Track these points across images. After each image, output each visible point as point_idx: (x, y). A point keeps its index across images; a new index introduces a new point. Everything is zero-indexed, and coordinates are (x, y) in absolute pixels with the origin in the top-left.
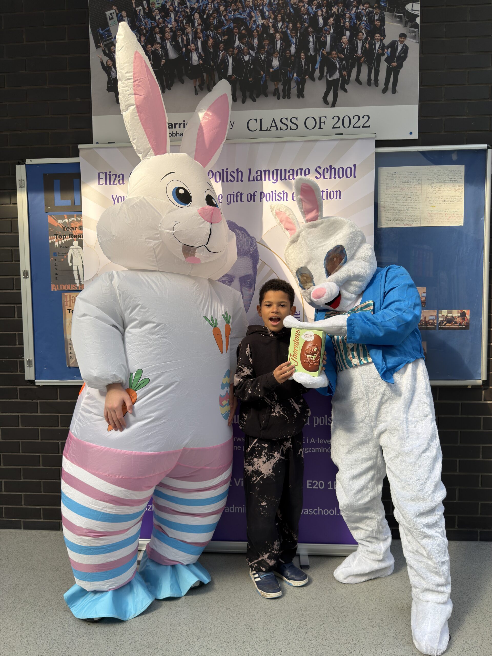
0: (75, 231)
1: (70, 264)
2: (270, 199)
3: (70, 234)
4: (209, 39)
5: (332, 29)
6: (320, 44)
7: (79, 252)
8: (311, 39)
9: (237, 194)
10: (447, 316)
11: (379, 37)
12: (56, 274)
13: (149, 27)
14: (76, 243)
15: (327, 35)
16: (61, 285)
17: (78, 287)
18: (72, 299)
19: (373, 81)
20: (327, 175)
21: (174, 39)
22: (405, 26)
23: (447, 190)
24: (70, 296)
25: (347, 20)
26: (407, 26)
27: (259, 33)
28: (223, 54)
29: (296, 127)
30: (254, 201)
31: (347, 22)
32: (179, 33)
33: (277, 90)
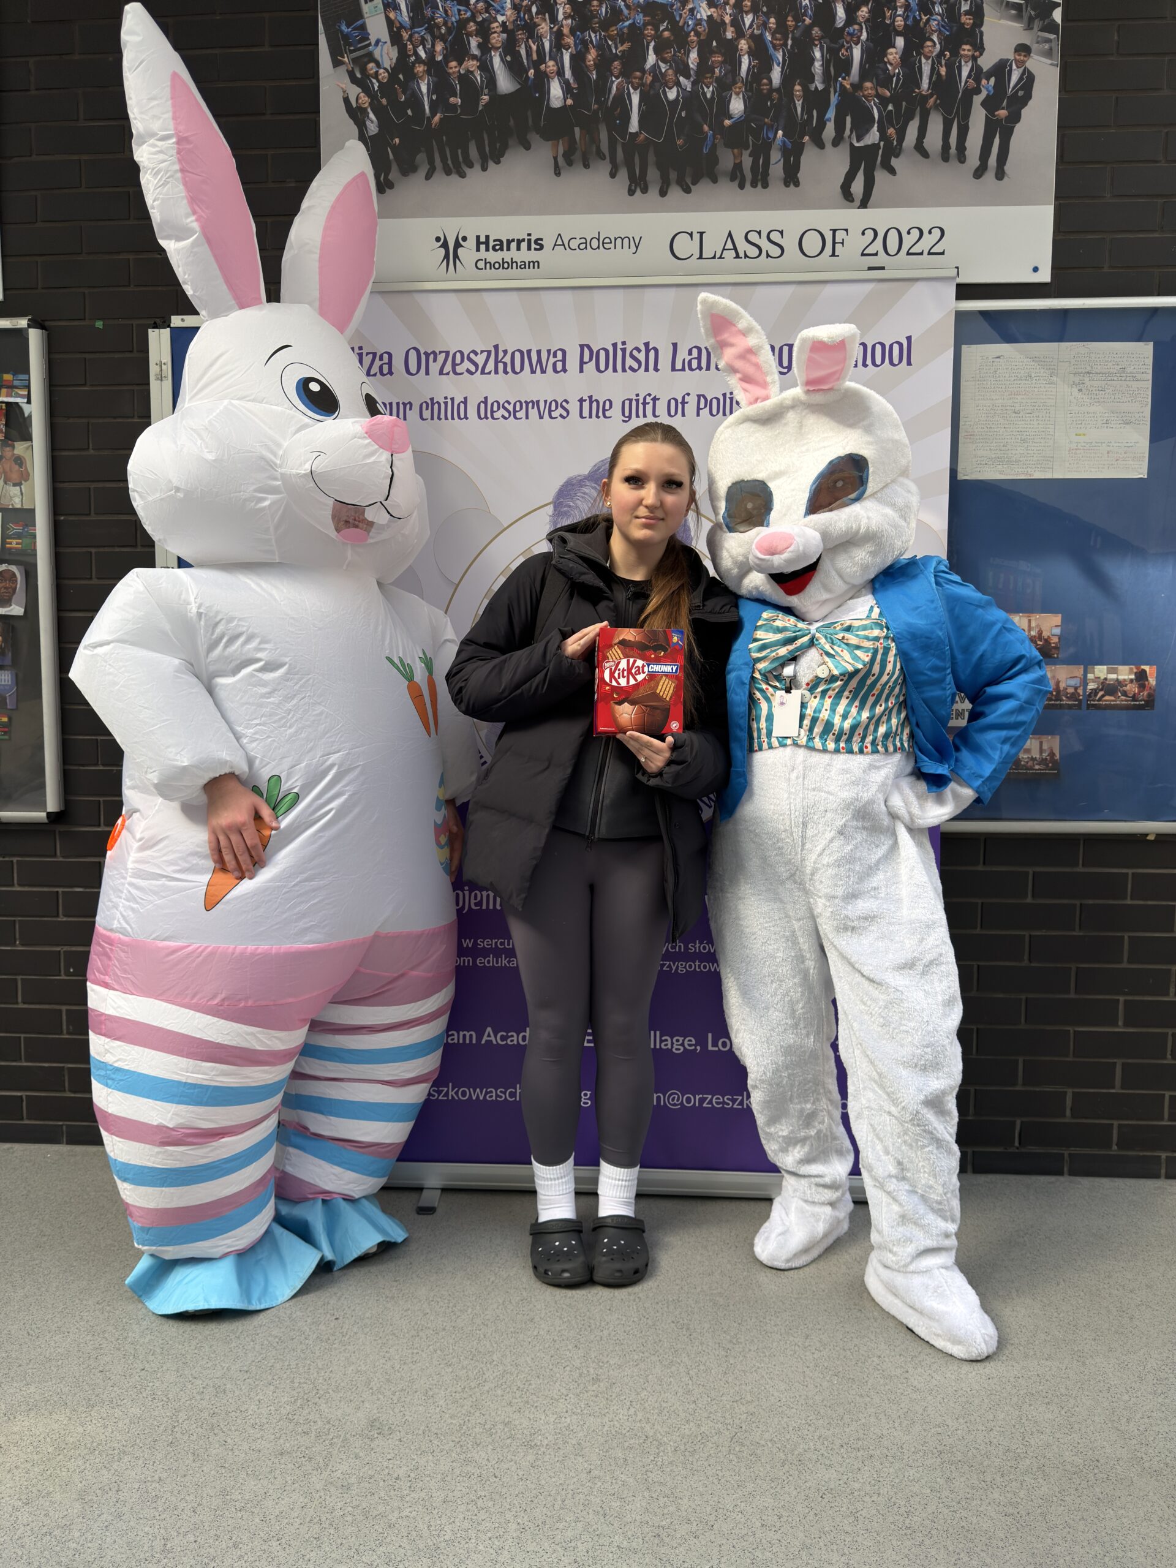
2: (718, 412)
4: (587, 50)
5: (864, 30)
6: (838, 65)
8: (817, 54)
9: (645, 398)
10: (1106, 679)
11: (969, 50)
13: (454, 19)
15: (853, 46)
19: (953, 151)
21: (510, 48)
22: (1029, 27)
23: (1112, 396)
25: (900, 12)
26: (1032, 29)
27: (702, 38)
28: (618, 84)
29: (778, 251)
30: (683, 415)
31: (899, 16)
32: (520, 35)
33: (737, 169)
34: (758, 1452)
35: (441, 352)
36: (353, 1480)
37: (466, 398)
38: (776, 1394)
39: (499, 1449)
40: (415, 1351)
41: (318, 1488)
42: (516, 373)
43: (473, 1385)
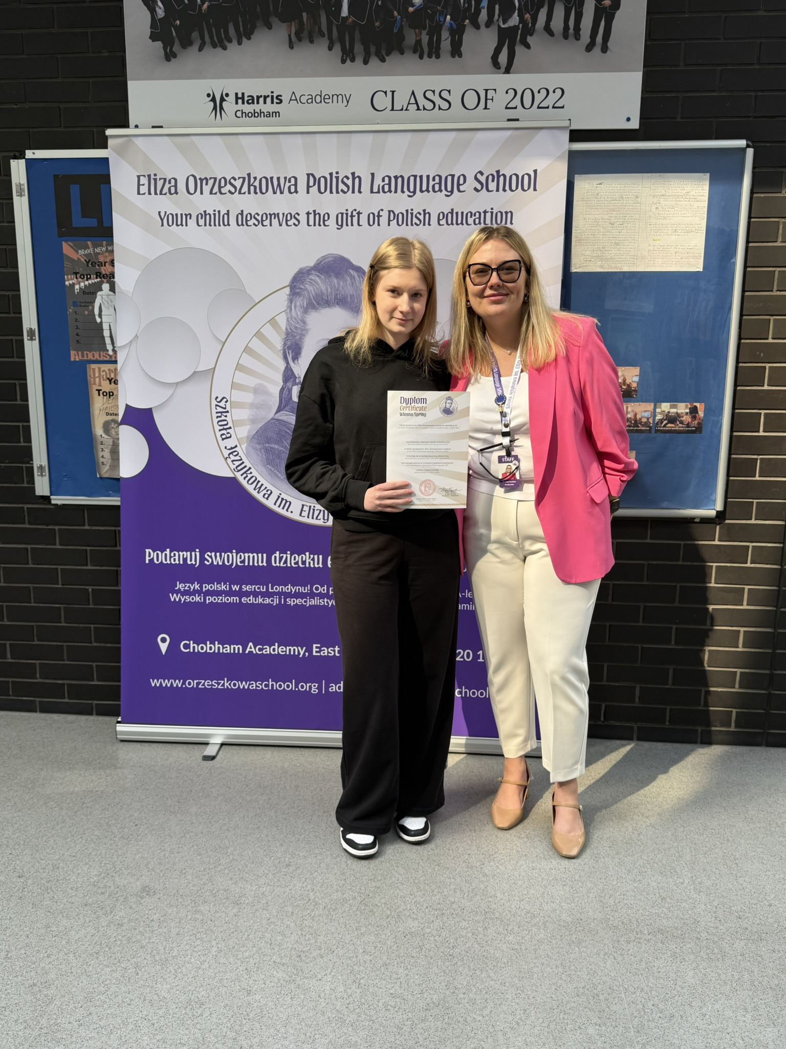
0: (105, 268)
1: (98, 320)
2: (403, 223)
3: (96, 273)
7: (112, 301)
9: (352, 212)
10: (669, 412)
12: (77, 335)
14: (106, 287)
16: (85, 352)
17: (111, 356)
18: (102, 374)
19: (571, 31)
20: (492, 186)
23: (680, 213)
24: (99, 369)
29: (447, 105)
30: (379, 225)
33: (419, 43)
34: (375, 910)
35: (211, 178)
36: (126, 920)
37: (228, 211)
38: (397, 876)
39: (217, 905)
40: (181, 846)
41: (103, 924)
42: (263, 194)
43: (211, 867)
